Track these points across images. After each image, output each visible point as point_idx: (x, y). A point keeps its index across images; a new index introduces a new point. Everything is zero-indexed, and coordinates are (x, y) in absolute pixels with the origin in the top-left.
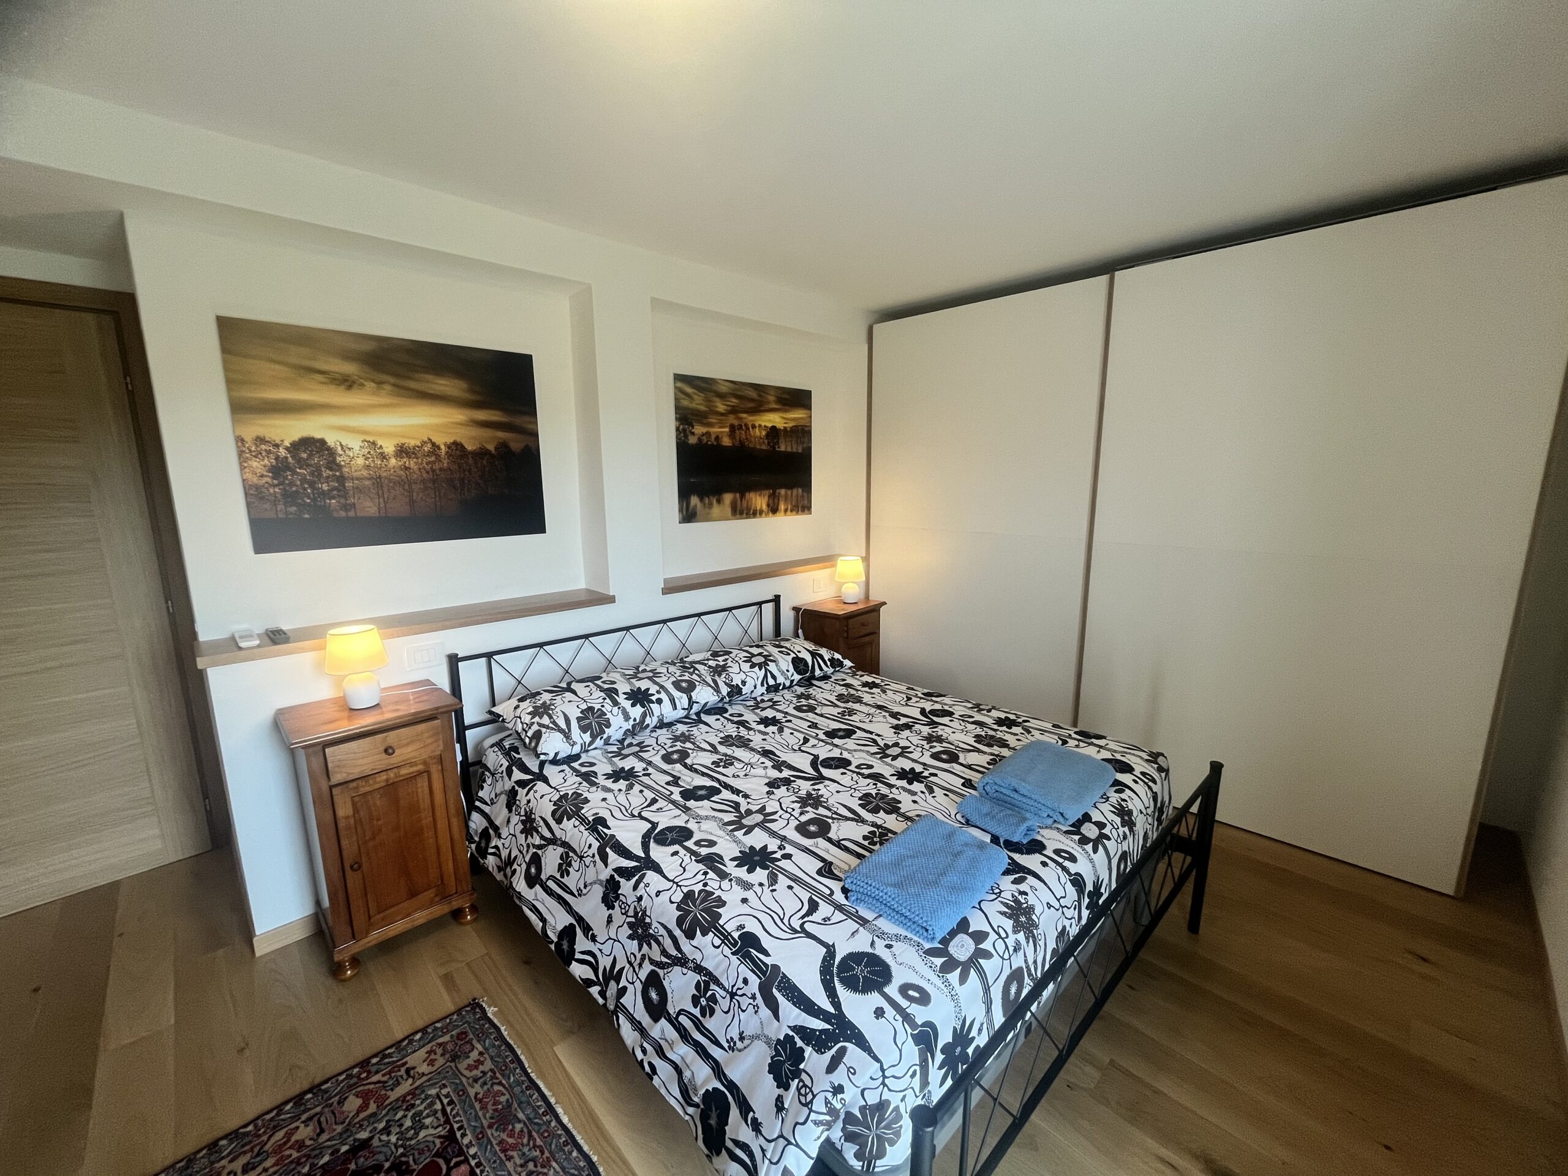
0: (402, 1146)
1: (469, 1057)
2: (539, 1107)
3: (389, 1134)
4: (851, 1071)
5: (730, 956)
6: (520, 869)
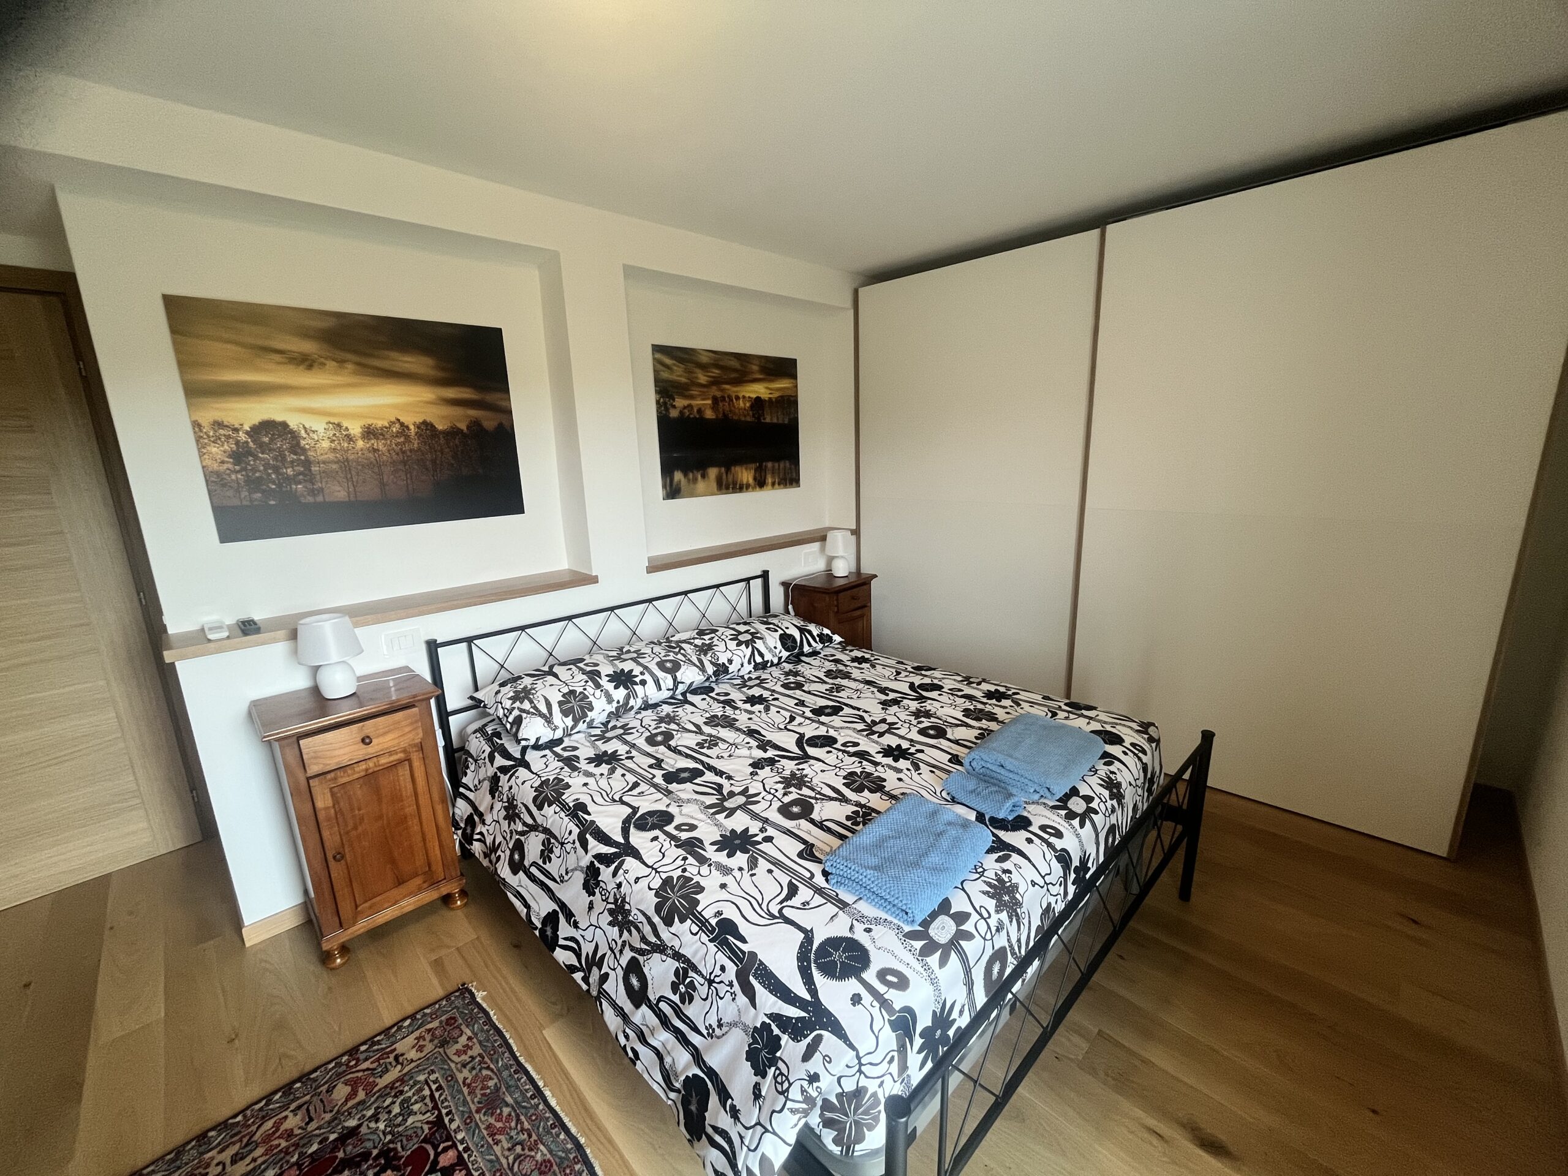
0: (390, 1133)
1: (457, 1042)
2: (526, 1090)
3: (377, 1121)
4: (827, 1059)
5: (708, 943)
6: (505, 856)
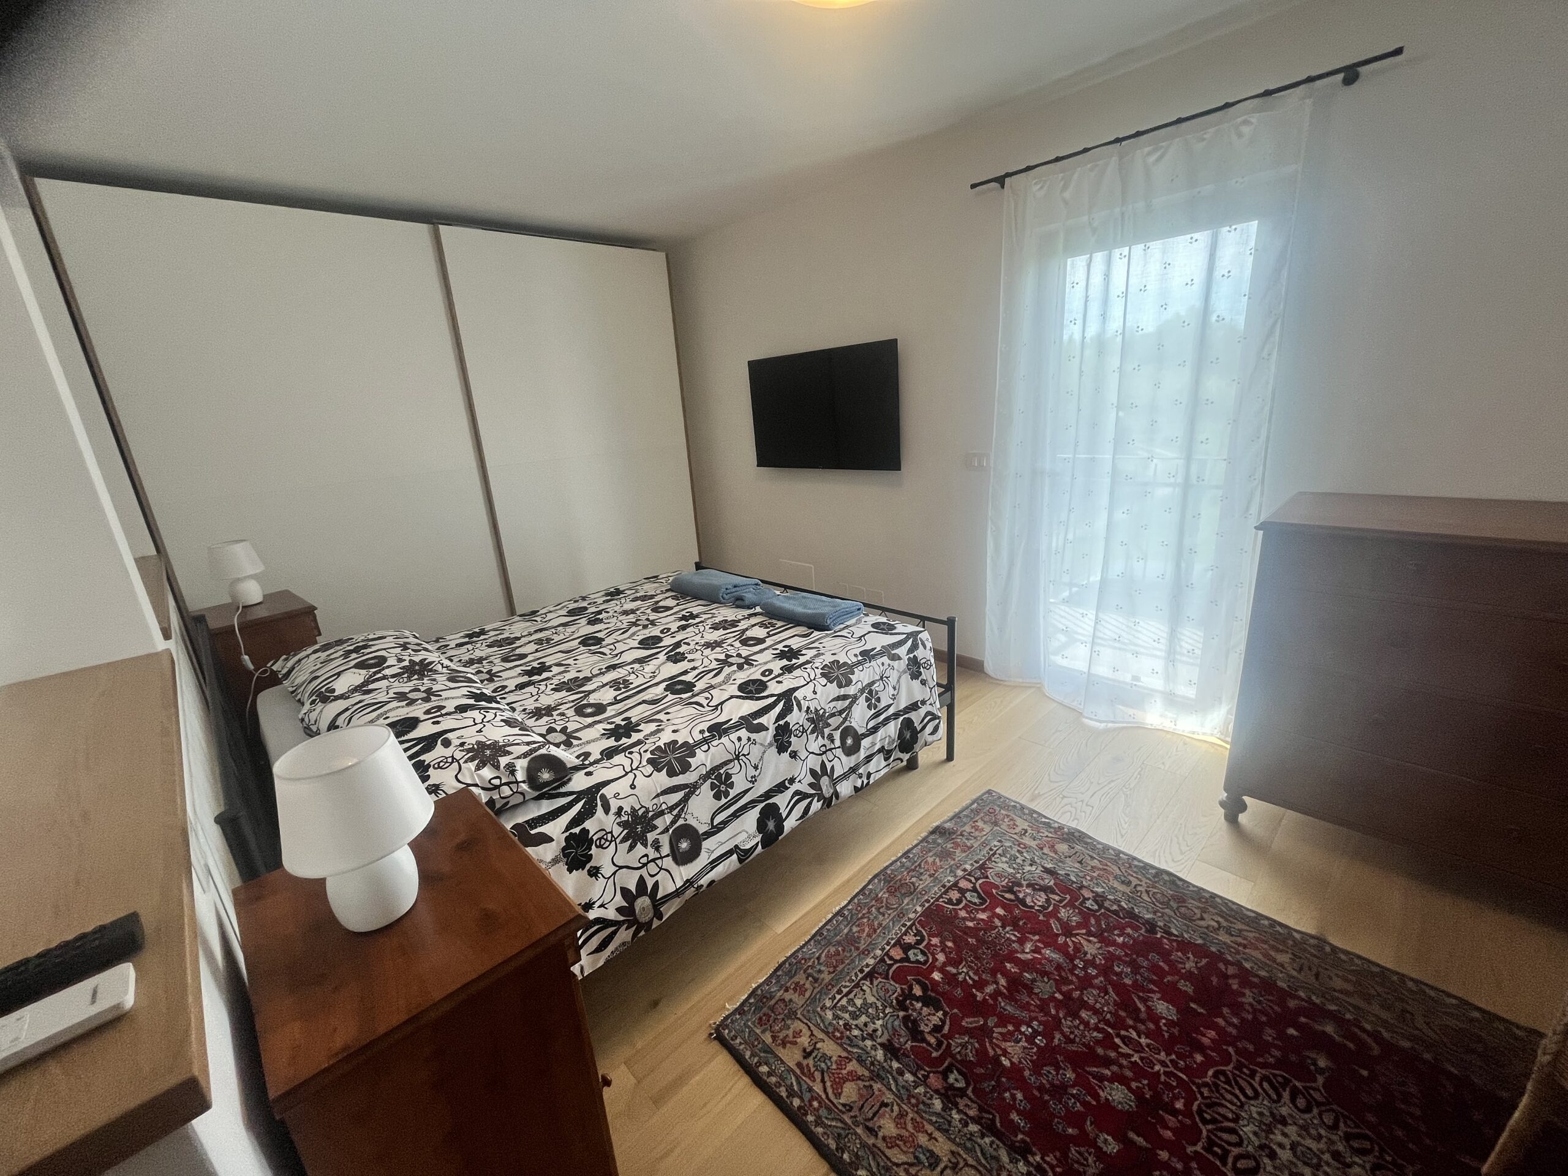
0: (883, 1012)
1: (791, 1000)
5: (870, 664)
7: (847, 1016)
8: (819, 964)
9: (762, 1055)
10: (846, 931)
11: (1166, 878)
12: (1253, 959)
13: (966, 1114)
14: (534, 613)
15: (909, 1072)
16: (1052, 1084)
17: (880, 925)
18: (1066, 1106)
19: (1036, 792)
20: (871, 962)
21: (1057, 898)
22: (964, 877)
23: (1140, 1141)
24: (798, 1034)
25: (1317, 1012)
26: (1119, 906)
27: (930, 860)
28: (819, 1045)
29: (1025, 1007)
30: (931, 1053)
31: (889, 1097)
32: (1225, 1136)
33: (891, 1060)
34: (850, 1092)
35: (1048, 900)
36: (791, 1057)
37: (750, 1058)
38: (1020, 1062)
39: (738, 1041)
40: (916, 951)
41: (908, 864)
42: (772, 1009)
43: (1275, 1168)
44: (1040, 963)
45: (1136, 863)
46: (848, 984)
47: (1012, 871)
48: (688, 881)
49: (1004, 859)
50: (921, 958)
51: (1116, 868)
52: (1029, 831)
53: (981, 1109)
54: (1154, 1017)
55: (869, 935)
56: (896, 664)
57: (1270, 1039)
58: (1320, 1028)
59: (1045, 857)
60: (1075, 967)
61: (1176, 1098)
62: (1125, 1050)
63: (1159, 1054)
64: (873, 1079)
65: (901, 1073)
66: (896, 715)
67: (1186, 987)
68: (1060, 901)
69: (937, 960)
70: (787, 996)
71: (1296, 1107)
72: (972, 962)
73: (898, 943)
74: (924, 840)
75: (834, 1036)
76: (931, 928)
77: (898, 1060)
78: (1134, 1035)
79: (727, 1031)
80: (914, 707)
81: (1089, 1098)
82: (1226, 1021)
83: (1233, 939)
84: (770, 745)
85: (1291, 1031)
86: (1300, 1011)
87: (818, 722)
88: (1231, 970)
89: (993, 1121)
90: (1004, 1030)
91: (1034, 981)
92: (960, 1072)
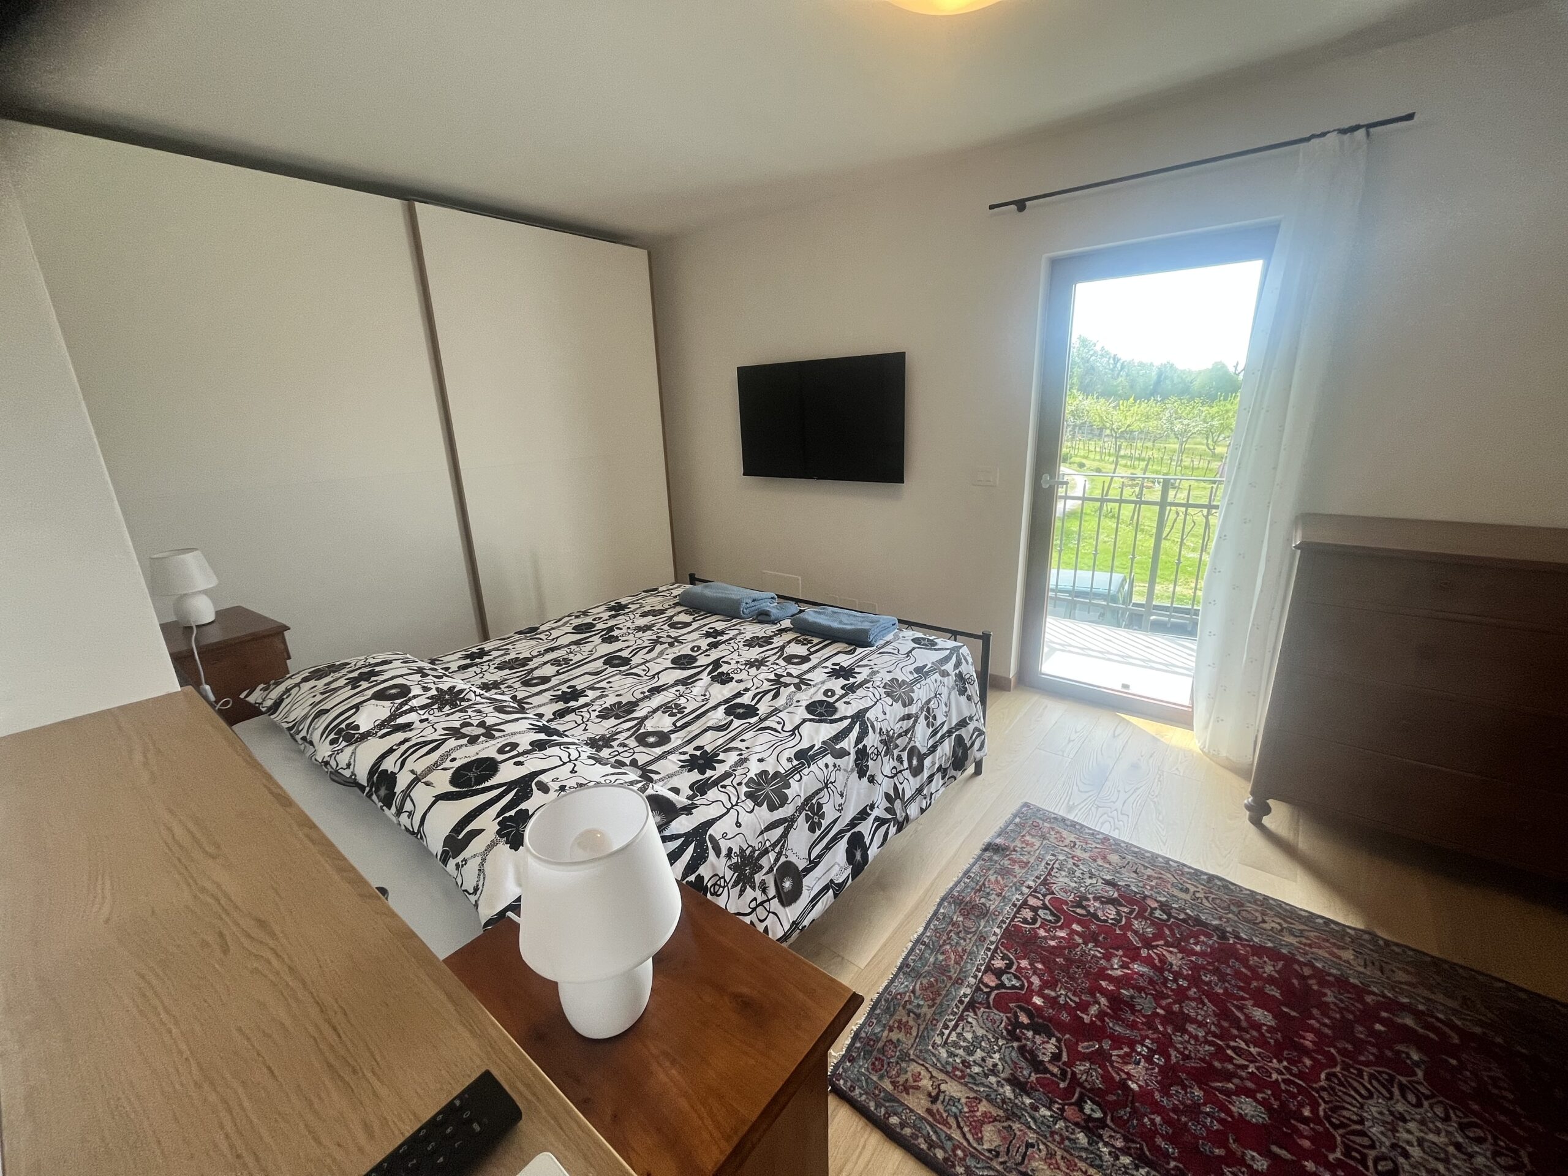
0: (997, 1045)
7: (961, 1052)
8: (917, 998)
9: (887, 1104)
10: (932, 960)
11: (1219, 883)
12: (1322, 958)
13: (1113, 1146)
14: (534, 630)
15: (1044, 1106)
16: (1186, 1106)
17: (964, 951)
18: (1204, 1126)
19: (1071, 803)
20: (968, 991)
21: (1126, 910)
22: (1030, 895)
23: (1283, 1153)
24: (917, 1077)
25: (1393, 1006)
26: (1186, 914)
27: (993, 878)
28: (943, 1087)
29: (1133, 1026)
30: (1058, 1084)
31: (1032, 1137)
32: (1358, 1139)
33: (1022, 1096)
34: (991, 1136)
35: (1118, 913)
36: (918, 1103)
37: (876, 1109)
38: (1147, 1085)
39: (857, 1091)
40: (1009, 975)
41: (973, 884)
42: (882, 1051)
43: (1411, 1165)
44: (1132, 979)
45: (1187, 870)
46: (952, 1017)
47: (1074, 885)
48: (794, 922)
49: (1064, 873)
50: (1014, 982)
51: (1170, 876)
52: (1078, 843)
53: (1126, 1139)
54: (1257, 1026)
55: (957, 963)
56: (945, 680)
57: (1362, 1036)
58: (1399, 1021)
59: (1101, 868)
60: (1166, 980)
61: (1301, 1105)
62: (1241, 1061)
63: (1271, 1062)
64: (1010, 1119)
65: (1036, 1109)
66: (950, 732)
67: (1274, 992)
68: (1131, 913)
69: (1032, 983)
70: (895, 1036)
71: (1409, 1103)
72: (1067, 982)
73: (989, 969)
74: (980, 858)
75: (956, 1076)
76: (1016, 950)
77: (1029, 1095)
78: (1243, 1045)
79: (842, 1082)
80: (963, 723)
81: (1223, 1115)
82: (1318, 1022)
83: (1298, 939)
84: (852, 771)
85: (1378, 1027)
86: (1380, 1006)
87: (888, 742)
88: (1307, 971)
89: (1141, 1149)
90: (1121, 1052)
91: (1132, 997)
92: (1094, 1102)
